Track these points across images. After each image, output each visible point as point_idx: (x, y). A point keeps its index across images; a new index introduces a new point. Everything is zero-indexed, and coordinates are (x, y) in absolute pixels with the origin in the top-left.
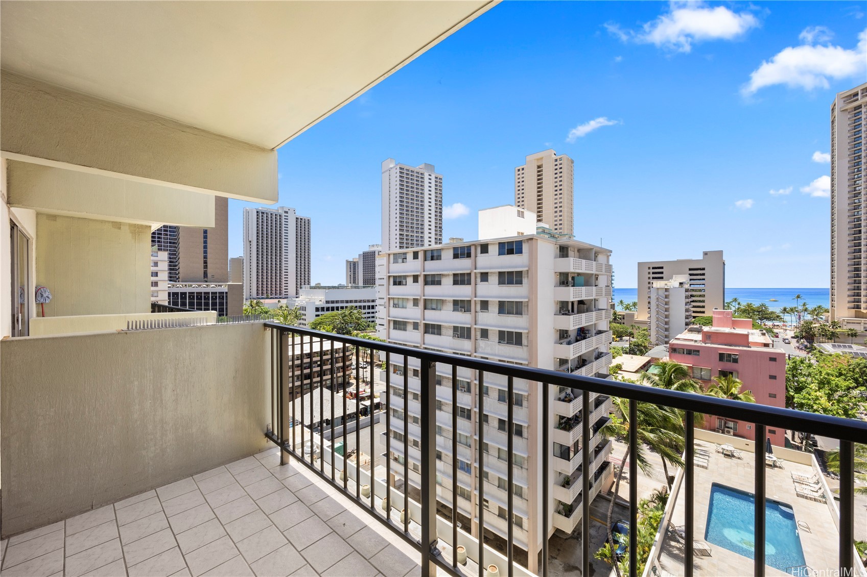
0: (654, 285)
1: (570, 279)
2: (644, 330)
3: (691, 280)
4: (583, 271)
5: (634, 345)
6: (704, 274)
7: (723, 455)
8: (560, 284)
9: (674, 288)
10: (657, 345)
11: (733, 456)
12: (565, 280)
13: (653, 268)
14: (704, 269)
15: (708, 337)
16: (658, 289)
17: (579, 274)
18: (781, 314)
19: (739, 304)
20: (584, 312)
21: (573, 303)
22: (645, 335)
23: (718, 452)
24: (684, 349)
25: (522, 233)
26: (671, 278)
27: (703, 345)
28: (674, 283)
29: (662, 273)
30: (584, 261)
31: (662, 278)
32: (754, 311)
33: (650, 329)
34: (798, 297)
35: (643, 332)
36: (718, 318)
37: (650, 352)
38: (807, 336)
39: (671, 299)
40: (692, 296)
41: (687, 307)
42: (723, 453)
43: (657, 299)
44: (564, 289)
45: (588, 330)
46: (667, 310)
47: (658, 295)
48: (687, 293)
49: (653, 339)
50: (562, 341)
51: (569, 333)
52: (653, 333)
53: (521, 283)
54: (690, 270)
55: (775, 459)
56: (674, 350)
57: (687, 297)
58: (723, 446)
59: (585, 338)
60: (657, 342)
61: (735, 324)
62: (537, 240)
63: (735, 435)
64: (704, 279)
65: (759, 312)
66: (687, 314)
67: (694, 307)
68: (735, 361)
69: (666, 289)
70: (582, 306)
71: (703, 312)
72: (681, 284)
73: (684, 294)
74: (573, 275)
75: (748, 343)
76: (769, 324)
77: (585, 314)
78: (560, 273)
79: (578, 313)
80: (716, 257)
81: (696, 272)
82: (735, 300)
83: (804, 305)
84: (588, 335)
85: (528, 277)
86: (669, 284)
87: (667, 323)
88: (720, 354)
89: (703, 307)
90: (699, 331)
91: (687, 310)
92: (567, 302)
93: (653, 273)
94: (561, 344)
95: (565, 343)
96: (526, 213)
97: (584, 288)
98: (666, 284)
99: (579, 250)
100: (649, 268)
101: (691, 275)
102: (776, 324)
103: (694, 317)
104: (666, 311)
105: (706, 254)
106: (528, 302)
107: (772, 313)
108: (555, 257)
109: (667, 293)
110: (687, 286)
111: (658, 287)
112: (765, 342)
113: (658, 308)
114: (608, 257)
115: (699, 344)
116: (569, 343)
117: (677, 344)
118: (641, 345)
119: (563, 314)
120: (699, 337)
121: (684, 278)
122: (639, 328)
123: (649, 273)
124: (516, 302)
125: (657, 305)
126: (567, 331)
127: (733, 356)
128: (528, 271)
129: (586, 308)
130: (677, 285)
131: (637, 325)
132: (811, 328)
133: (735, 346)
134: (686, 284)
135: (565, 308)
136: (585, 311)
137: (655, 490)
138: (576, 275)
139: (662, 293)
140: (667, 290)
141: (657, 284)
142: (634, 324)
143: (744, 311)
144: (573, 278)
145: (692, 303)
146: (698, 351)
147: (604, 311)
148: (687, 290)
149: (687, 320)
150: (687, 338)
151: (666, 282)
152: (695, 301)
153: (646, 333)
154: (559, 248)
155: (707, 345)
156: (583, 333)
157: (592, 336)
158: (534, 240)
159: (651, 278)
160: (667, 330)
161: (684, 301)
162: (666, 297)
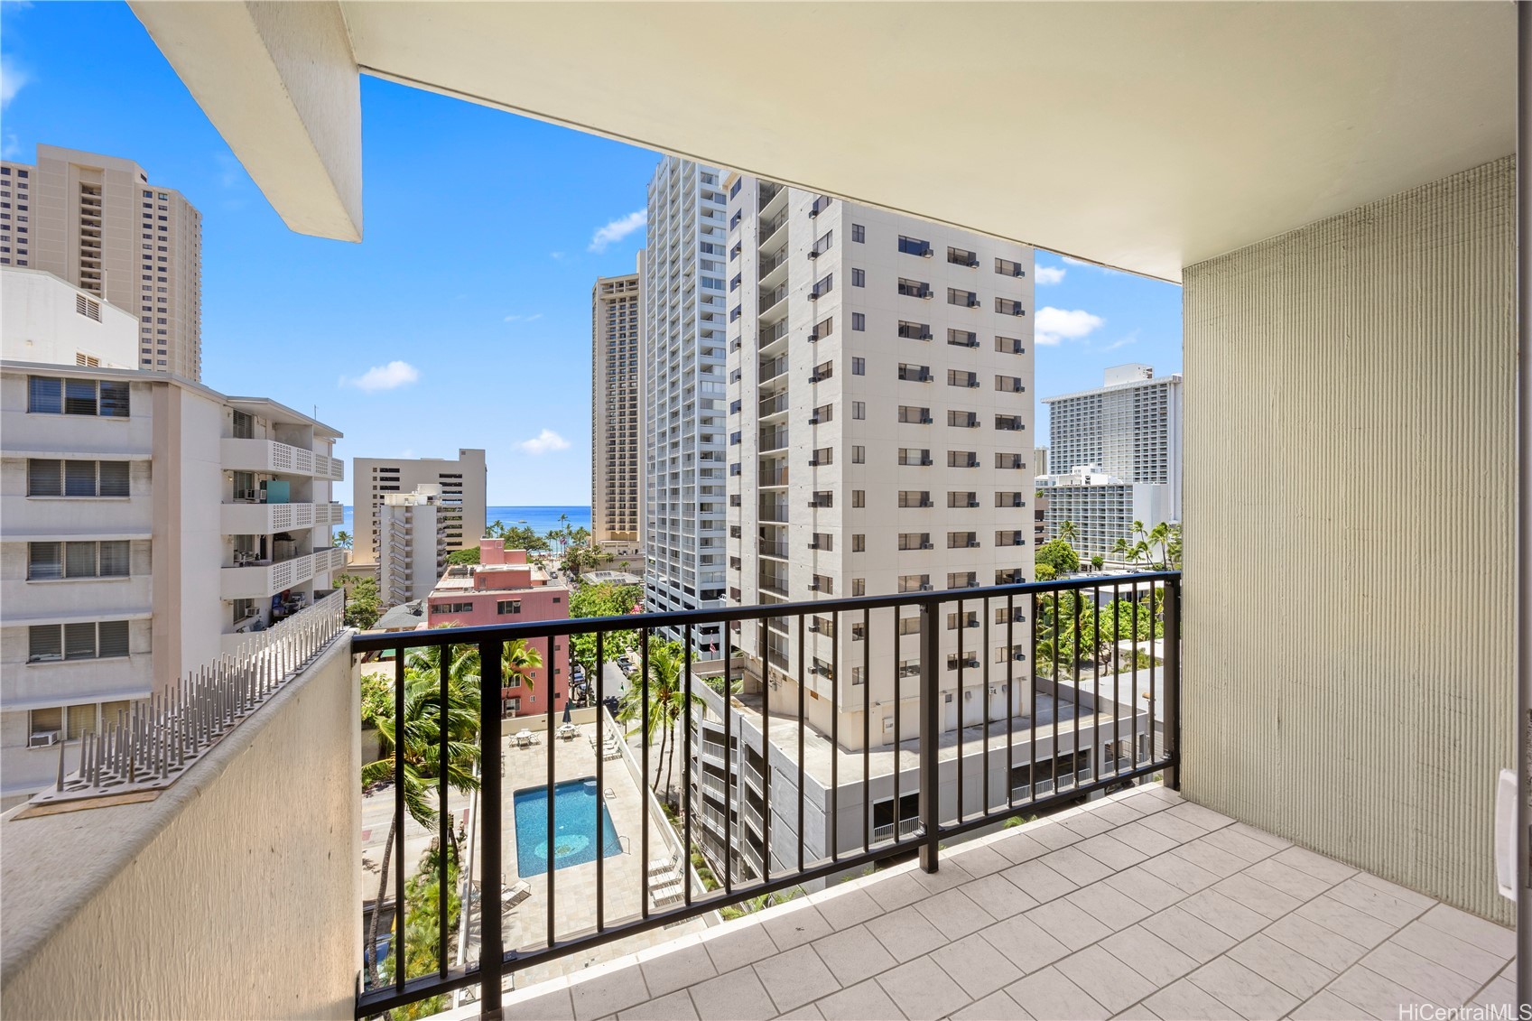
0: (387, 501)
1: (257, 486)
2: (367, 582)
3: (444, 492)
4: (293, 470)
5: (353, 613)
6: (460, 485)
7: (518, 748)
8: (235, 497)
9: (420, 505)
10: (392, 605)
11: (531, 743)
12: (245, 487)
13: (382, 470)
14: (460, 476)
15: (483, 580)
16: (393, 507)
17: (275, 477)
18: (546, 541)
19: (502, 529)
20: (290, 557)
21: (263, 540)
22: (369, 591)
23: (513, 746)
24: (450, 605)
25: (94, 361)
26: (415, 489)
27: (477, 593)
28: (419, 497)
29: (397, 479)
30: (294, 450)
31: (397, 488)
32: (520, 538)
33: (380, 580)
34: (563, 517)
35: (366, 586)
36: (488, 550)
37: (382, 620)
38: (573, 567)
39: (416, 524)
40: (445, 519)
41: (440, 536)
42: (518, 745)
43: (393, 524)
44: (244, 508)
45: (300, 594)
46: (408, 543)
47: (393, 517)
48: (440, 514)
49: (385, 596)
50: (239, 626)
51: (256, 605)
52: (385, 585)
53: (124, 491)
54: (441, 476)
55: (573, 727)
56: (436, 608)
57: (439, 521)
58: (518, 735)
59: (292, 611)
60: (393, 600)
61: (507, 558)
62: (180, 388)
63: (517, 716)
64: (460, 492)
65: (524, 539)
66: (440, 547)
67: (449, 536)
68: (517, 610)
69: (407, 507)
70: (284, 545)
71: (460, 544)
72: (430, 498)
73: (434, 516)
74: (263, 478)
75: (530, 582)
76: (535, 554)
77: (296, 560)
78: (235, 472)
79: (275, 560)
80: (475, 458)
81: (450, 480)
82: (498, 523)
83: (568, 527)
84: (300, 603)
85: (150, 477)
86: (411, 498)
87: (408, 566)
88: (499, 603)
89: (460, 535)
90: (463, 573)
91: (439, 543)
92: (251, 537)
93: (382, 479)
94: (241, 631)
95: (248, 628)
96: (106, 309)
97: (294, 506)
98: (406, 499)
99: (276, 426)
100: (375, 470)
101: (444, 484)
102: (542, 554)
103: (449, 552)
104: (407, 545)
105: (463, 452)
106: (151, 541)
107: (539, 539)
108: (224, 436)
109: (408, 515)
110: (438, 503)
111: (394, 503)
112: (542, 579)
113: (393, 540)
114: (330, 444)
115: (471, 594)
116: (257, 627)
117: (441, 598)
118: (367, 610)
119: (241, 565)
120: (469, 582)
121: (434, 489)
122: (357, 579)
123: (375, 479)
124: (102, 542)
125: (393, 536)
126: (249, 602)
127: (514, 604)
128: (150, 463)
129: (293, 548)
130: (424, 500)
131: (352, 576)
132: (577, 556)
133: (516, 589)
134: (436, 499)
135: (248, 551)
136: (293, 553)
137: (425, 851)
138: (269, 478)
139: (400, 514)
140: (408, 509)
141: (392, 499)
142: (346, 573)
143: (508, 539)
144: (264, 485)
145: (446, 530)
146: (471, 604)
147: (329, 552)
148: (439, 510)
149: (440, 558)
150: (454, 585)
151: (407, 495)
152: (449, 524)
153: (372, 587)
154: (232, 416)
155: (483, 593)
156: (286, 600)
157: (308, 604)
158: (170, 387)
159: (379, 488)
160: (408, 577)
161: (434, 526)
162: (408, 521)
